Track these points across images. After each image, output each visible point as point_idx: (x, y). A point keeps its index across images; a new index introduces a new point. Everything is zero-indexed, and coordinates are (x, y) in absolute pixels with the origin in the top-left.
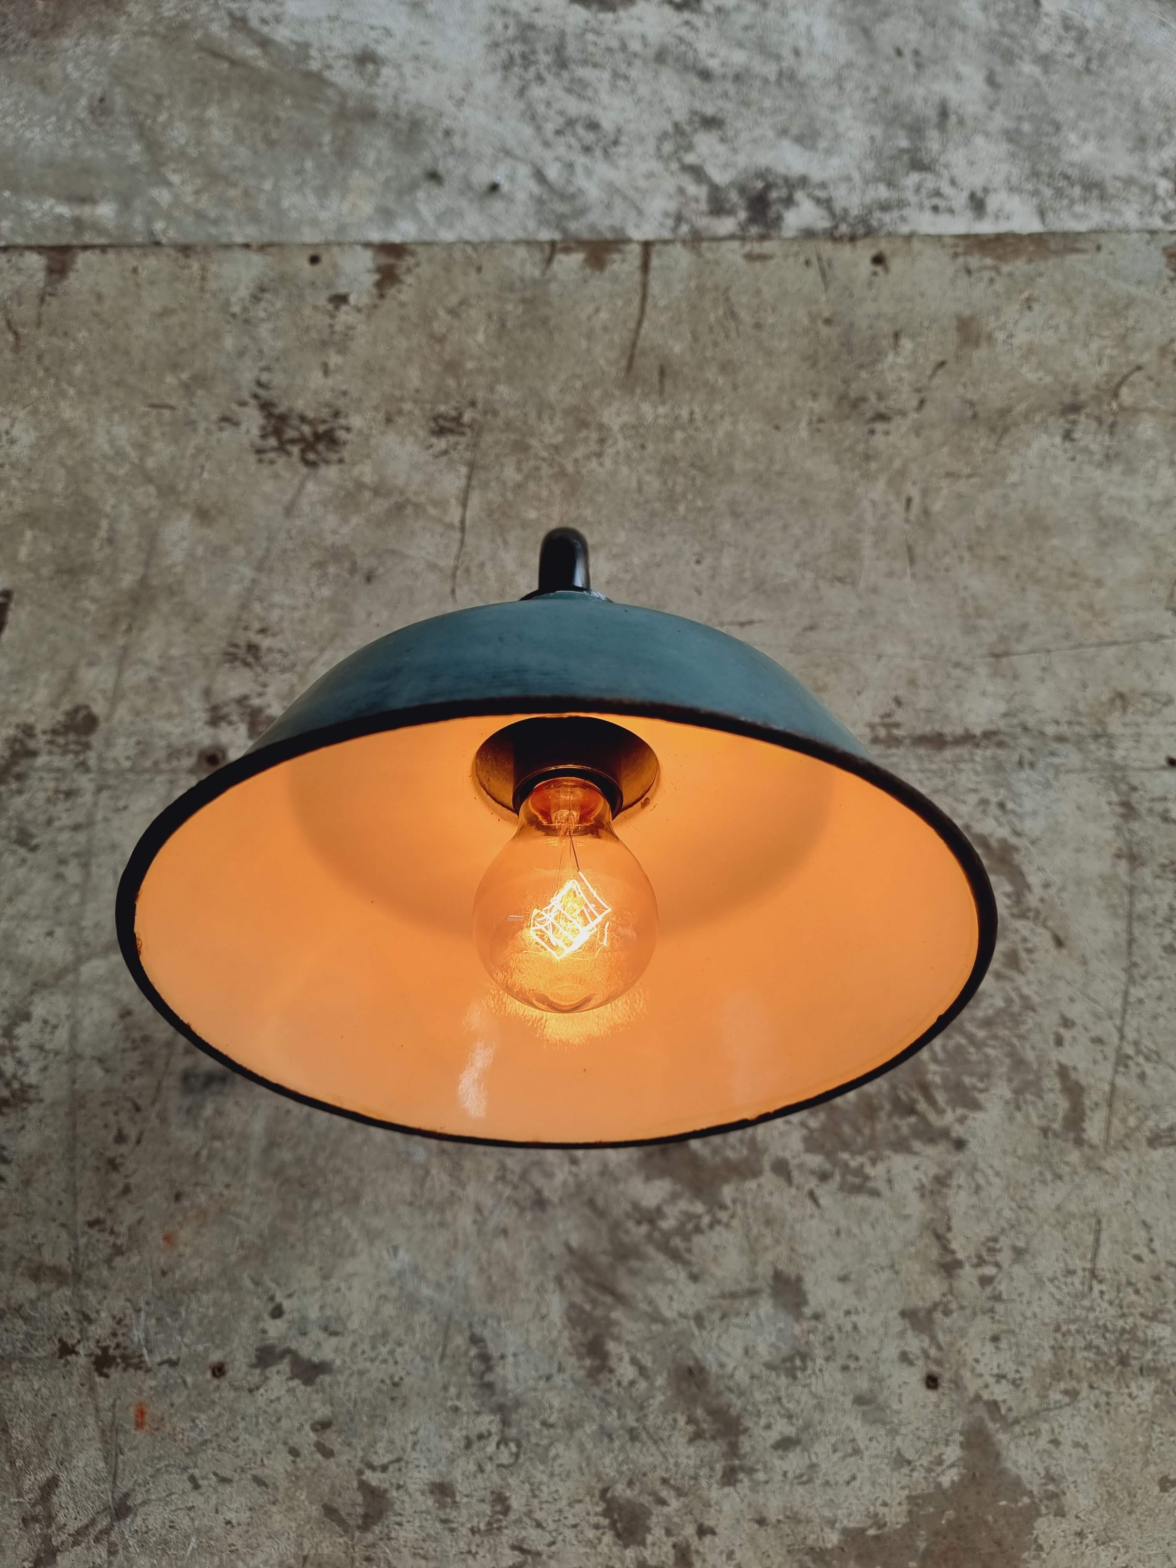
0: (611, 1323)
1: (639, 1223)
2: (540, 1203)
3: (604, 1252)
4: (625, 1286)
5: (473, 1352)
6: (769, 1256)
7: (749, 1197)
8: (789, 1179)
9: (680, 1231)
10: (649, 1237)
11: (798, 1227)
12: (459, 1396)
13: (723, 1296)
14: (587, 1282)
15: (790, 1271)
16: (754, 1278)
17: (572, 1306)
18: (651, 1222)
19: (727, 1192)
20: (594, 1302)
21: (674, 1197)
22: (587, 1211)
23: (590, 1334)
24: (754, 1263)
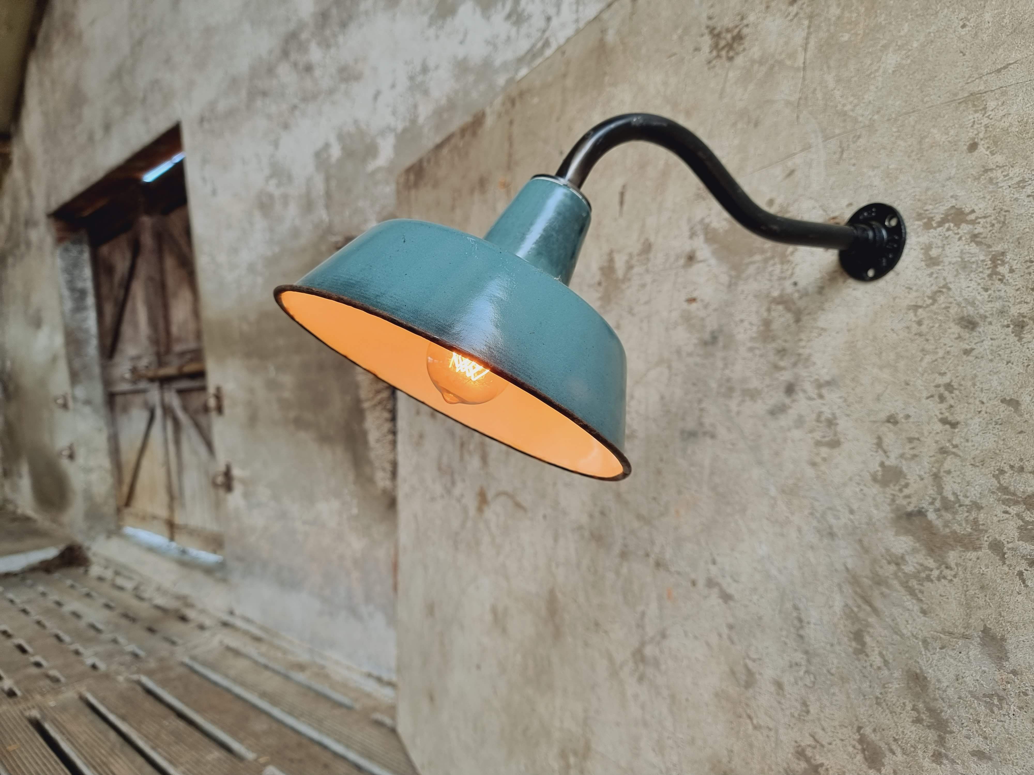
0: (868, 625)
1: (889, 563)
2: (832, 535)
3: (867, 577)
4: (878, 603)
5: (795, 614)
6: (980, 614)
7: (970, 564)
8: (1003, 558)
9: (915, 576)
10: (895, 575)
11: (1007, 598)
12: (787, 637)
13: (944, 632)
14: (856, 592)
15: (997, 631)
16: (967, 627)
17: (846, 605)
18: (897, 564)
19: (952, 556)
20: (859, 607)
21: (914, 551)
22: (858, 547)
23: (856, 627)
24: (969, 615)
